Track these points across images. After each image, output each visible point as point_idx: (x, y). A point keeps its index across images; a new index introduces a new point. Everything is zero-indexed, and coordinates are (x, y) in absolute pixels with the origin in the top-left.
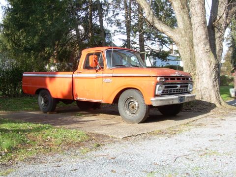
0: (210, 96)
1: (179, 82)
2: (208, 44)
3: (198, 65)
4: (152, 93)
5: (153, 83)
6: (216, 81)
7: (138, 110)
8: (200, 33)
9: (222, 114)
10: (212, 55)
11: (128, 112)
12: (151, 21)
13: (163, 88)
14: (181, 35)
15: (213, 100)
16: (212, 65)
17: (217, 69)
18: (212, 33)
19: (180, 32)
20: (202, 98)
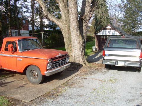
0: (79, 60)
1: (60, 59)
2: (79, 31)
3: (73, 42)
4: (45, 69)
5: (46, 63)
6: (83, 51)
7: (37, 77)
8: (74, 24)
9: (85, 72)
10: (81, 37)
11: (32, 78)
12: (46, 14)
13: (52, 65)
14: (63, 23)
15: (81, 62)
16: (81, 42)
17: (83, 44)
18: (81, 23)
19: (63, 22)
20: (75, 61)
